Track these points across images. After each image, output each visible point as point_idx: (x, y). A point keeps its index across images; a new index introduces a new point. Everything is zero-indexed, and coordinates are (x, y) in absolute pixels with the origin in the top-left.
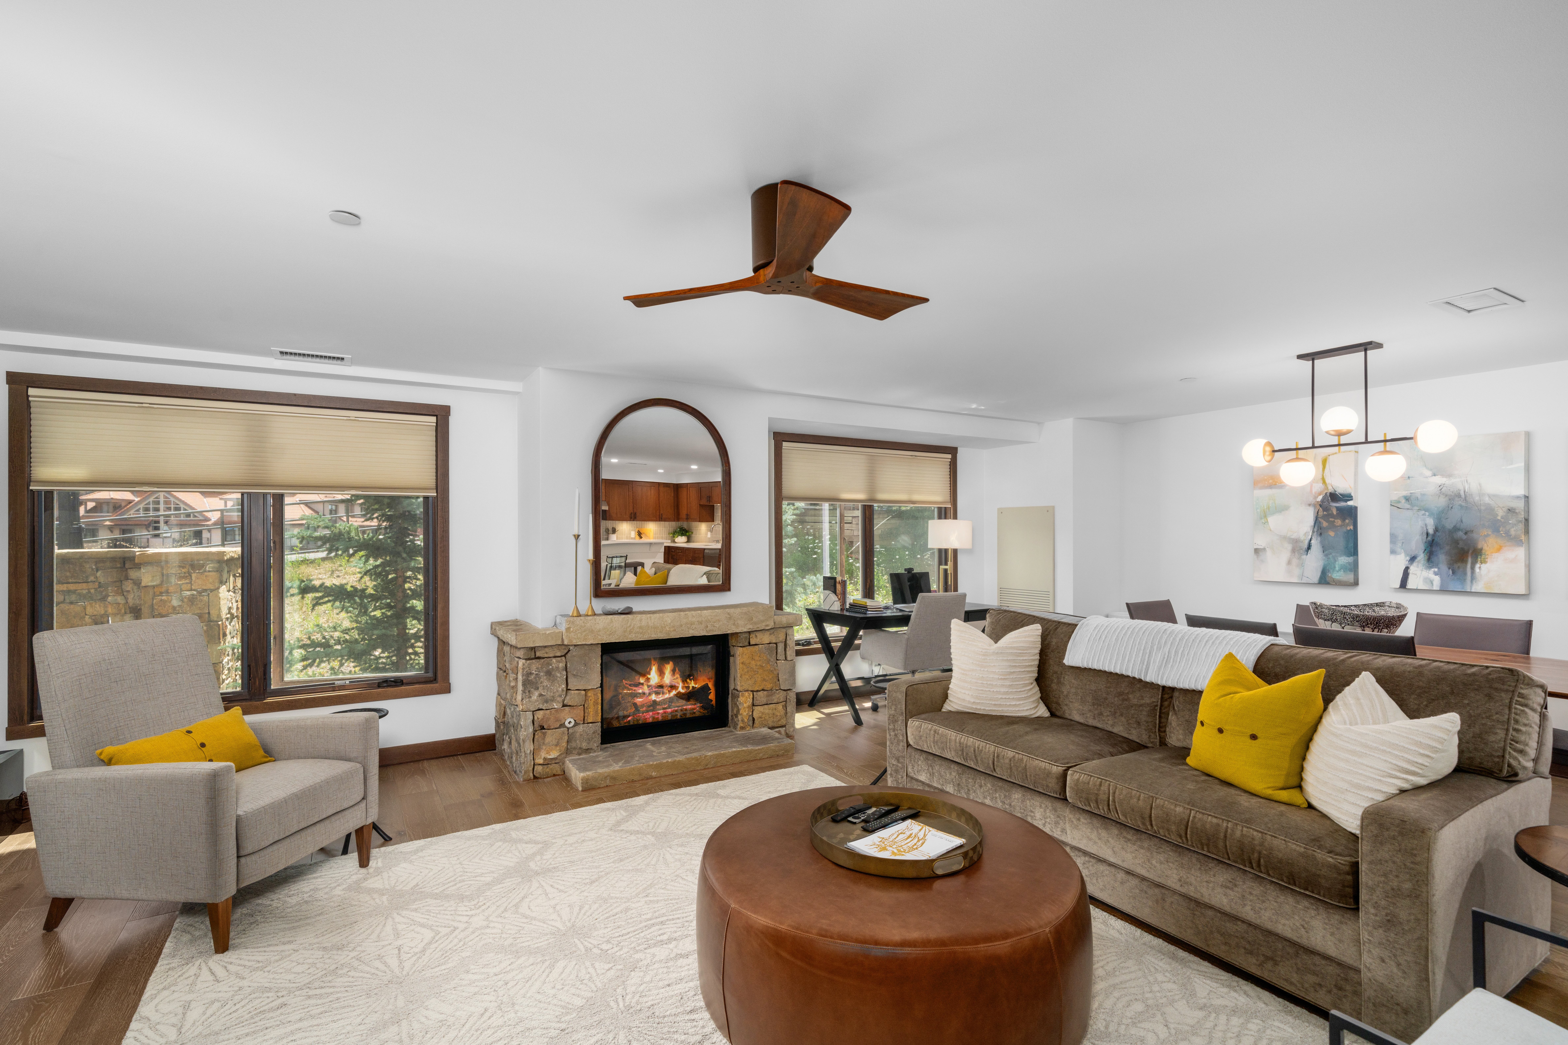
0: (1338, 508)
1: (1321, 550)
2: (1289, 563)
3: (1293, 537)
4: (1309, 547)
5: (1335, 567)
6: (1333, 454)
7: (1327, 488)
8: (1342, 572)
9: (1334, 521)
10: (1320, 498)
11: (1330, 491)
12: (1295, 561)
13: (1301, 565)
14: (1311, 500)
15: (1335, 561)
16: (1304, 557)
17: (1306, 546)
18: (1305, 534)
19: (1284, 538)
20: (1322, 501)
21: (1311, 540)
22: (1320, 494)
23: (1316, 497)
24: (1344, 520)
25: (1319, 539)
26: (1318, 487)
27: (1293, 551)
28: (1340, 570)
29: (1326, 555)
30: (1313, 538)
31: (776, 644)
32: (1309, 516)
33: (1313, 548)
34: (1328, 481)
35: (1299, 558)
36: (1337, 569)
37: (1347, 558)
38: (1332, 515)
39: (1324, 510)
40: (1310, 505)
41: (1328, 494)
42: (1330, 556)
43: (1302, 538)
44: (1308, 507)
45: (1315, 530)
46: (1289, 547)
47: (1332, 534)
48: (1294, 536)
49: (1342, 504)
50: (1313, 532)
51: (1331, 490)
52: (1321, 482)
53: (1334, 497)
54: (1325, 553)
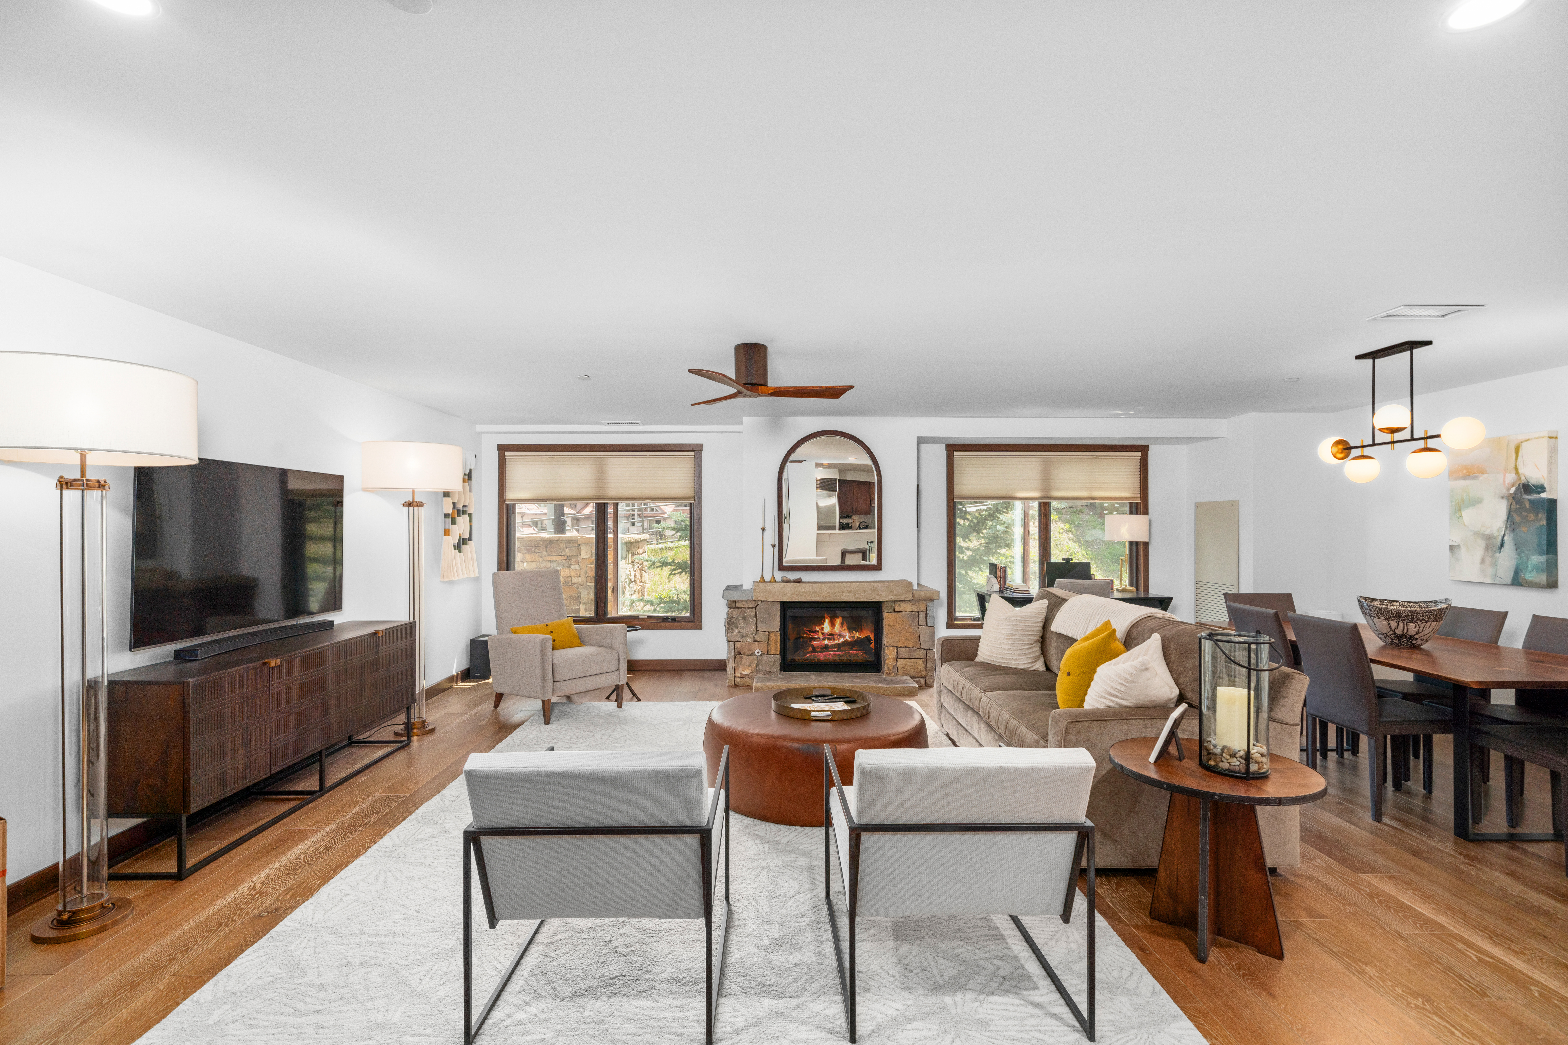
0: (1530, 501)
1: (1514, 547)
2: (1483, 561)
3: (1486, 533)
4: (1502, 544)
5: (1527, 567)
6: (1526, 441)
7: (1519, 478)
8: (1534, 573)
9: (1527, 516)
10: (1513, 490)
11: (1523, 482)
12: (1488, 560)
13: (1494, 564)
14: (1504, 492)
15: (1528, 560)
16: (1497, 555)
17: (1499, 543)
18: (1499, 530)
19: (1478, 534)
20: (1515, 493)
21: (1504, 536)
22: (1513, 485)
23: (1509, 489)
24: (1536, 514)
25: (1512, 535)
26: (1511, 477)
27: (1487, 548)
28: (1532, 570)
29: (1519, 554)
30: (1506, 534)
31: (918, 612)
32: (1501, 509)
33: (1506, 545)
34: (1520, 471)
35: (1493, 557)
36: (1530, 569)
37: (1540, 557)
38: (1525, 509)
39: (1517, 503)
40: (1503, 497)
41: (1521, 486)
42: (1523, 555)
43: (1495, 534)
44: (1501, 500)
45: (1508, 525)
46: (1483, 544)
47: (1524, 529)
48: (1487, 532)
49: (1535, 496)
50: (1506, 527)
51: (1523, 480)
52: (1514, 471)
53: (1527, 488)
54: (1519, 550)
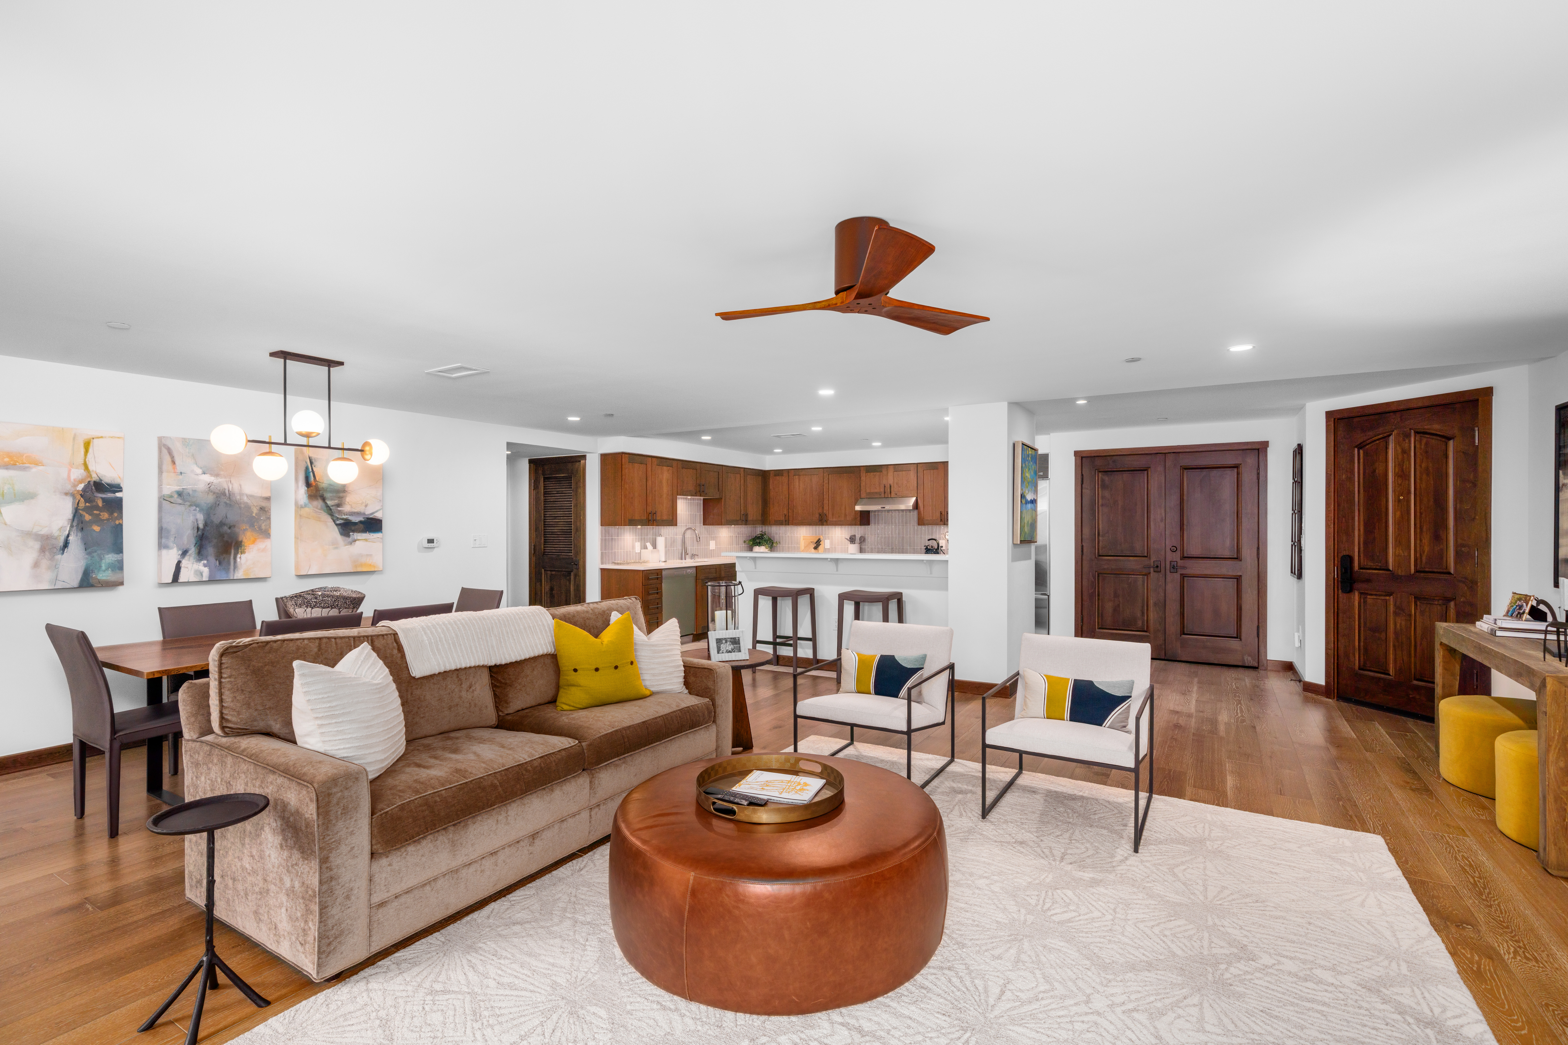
0: (104, 500)
1: (82, 547)
2: (36, 565)
3: (42, 533)
4: (66, 545)
5: (101, 567)
6: (98, 438)
7: (91, 476)
8: (110, 571)
9: (99, 515)
10: (81, 487)
11: (94, 479)
12: (45, 563)
13: (55, 567)
14: (69, 487)
15: (101, 559)
16: (59, 557)
17: (61, 543)
18: (60, 529)
19: (28, 534)
20: (84, 490)
21: (68, 536)
22: (81, 482)
23: (75, 486)
24: (111, 513)
25: (80, 534)
26: (78, 473)
27: (43, 550)
28: (107, 569)
29: (89, 554)
30: (72, 533)
32: (66, 507)
33: (71, 546)
34: (91, 468)
35: (52, 559)
36: (104, 568)
37: (116, 556)
38: (97, 507)
39: (86, 501)
40: (66, 494)
41: (92, 483)
42: (95, 554)
43: (56, 533)
44: (65, 497)
45: (75, 524)
46: (37, 545)
47: (97, 528)
48: (44, 531)
49: (110, 495)
50: (72, 526)
51: (95, 478)
52: (83, 467)
53: (99, 486)
54: (88, 551)
